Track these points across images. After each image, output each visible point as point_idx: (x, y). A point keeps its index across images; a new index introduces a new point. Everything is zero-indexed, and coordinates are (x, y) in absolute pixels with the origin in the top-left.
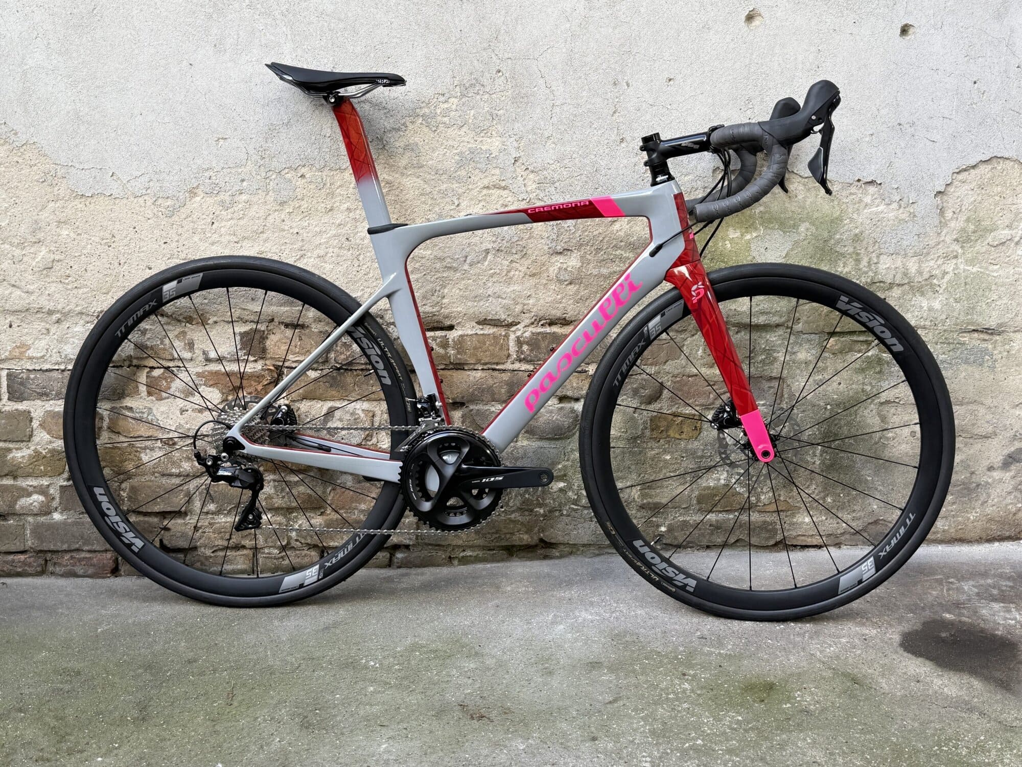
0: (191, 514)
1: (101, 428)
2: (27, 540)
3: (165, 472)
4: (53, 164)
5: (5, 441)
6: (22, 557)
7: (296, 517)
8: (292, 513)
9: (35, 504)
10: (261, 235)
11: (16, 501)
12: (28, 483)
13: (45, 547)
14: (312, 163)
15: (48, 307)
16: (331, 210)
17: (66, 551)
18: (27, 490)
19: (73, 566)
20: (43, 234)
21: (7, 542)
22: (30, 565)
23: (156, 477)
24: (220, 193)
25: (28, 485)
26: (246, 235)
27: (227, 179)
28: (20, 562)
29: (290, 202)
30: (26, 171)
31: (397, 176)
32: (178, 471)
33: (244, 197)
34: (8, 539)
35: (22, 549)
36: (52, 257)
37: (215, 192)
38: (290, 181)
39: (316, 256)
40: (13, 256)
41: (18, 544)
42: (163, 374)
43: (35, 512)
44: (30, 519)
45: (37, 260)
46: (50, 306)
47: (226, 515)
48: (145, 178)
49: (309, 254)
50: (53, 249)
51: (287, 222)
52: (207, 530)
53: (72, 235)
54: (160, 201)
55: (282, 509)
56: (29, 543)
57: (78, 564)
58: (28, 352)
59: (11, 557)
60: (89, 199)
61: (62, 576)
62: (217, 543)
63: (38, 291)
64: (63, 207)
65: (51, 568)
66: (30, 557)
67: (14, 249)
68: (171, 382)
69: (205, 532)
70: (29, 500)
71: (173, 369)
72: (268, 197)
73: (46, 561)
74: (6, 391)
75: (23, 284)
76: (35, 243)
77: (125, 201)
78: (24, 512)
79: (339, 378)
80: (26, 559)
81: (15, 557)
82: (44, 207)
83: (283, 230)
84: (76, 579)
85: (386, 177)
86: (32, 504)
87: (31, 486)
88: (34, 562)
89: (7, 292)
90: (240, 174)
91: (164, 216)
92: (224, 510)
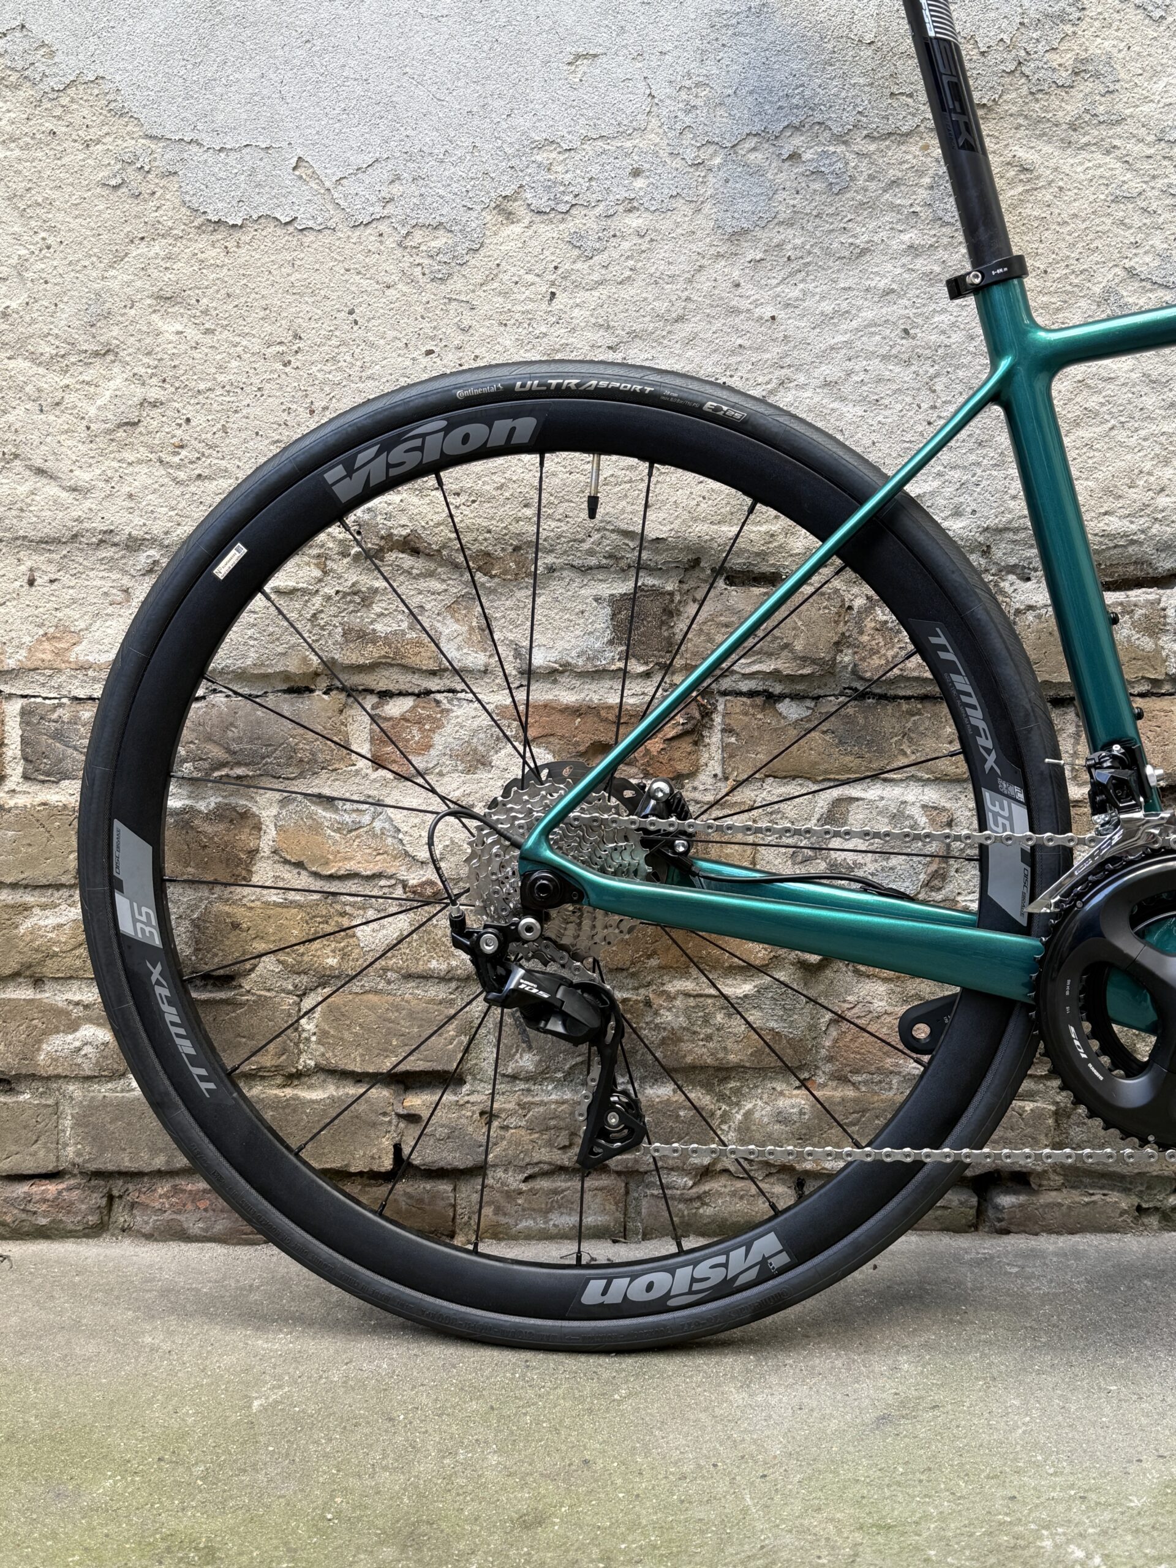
0: (475, 1079)
1: (257, 851)
2: (66, 1145)
3: (413, 970)
4: (147, 137)
5: (14, 886)
6: (51, 1188)
7: (737, 1091)
8: (725, 1080)
9: (87, 1049)
10: (679, 325)
11: (40, 1042)
12: (69, 996)
13: (109, 1162)
14: (819, 118)
15: (128, 530)
16: (864, 252)
17: (160, 1174)
18: (68, 1013)
19: (179, 1212)
20: (116, 331)
21: (14, 1148)
22: (68, 1209)
23: (389, 982)
24: (574, 211)
25: (70, 1002)
26: (637, 327)
27: (594, 170)
28: (45, 1201)
29: (758, 233)
30: (75, 157)
31: (1048, 149)
32: (444, 967)
33: (634, 221)
34: (16, 1142)
35: (50, 1167)
36: (139, 392)
37: (563, 208)
38: (758, 171)
39: (817, 382)
40: (39, 390)
41: (42, 1153)
42: (414, 708)
43: (88, 1073)
44: (72, 1088)
45: (99, 403)
46: (132, 525)
47: (560, 1084)
48: (382, 173)
49: (801, 379)
50: (141, 370)
51: (747, 289)
52: (513, 1121)
53: (192, 333)
54: (418, 236)
55: (704, 1068)
56: (70, 1151)
57: (190, 1207)
58: (77, 649)
59: (22, 1189)
60: (237, 235)
61: (149, 1237)
62: (536, 1157)
63: (101, 484)
64: (169, 258)
65: (121, 1216)
66: (69, 1189)
67: (41, 370)
68: (431, 730)
69: (506, 1128)
70: (73, 1040)
71: (439, 696)
72: (700, 219)
73: (111, 1198)
74: (19, 753)
75: (65, 466)
76: (96, 354)
77: (326, 238)
78: (60, 1071)
79: (861, 721)
80: (60, 1193)
81: (34, 1189)
82: (119, 258)
83: (735, 311)
84: (184, 1246)
85: (1021, 153)
86: (79, 1049)
87: (77, 1004)
88: (82, 1202)
89: (23, 489)
90: (628, 155)
91: (429, 276)
92: (557, 1070)
